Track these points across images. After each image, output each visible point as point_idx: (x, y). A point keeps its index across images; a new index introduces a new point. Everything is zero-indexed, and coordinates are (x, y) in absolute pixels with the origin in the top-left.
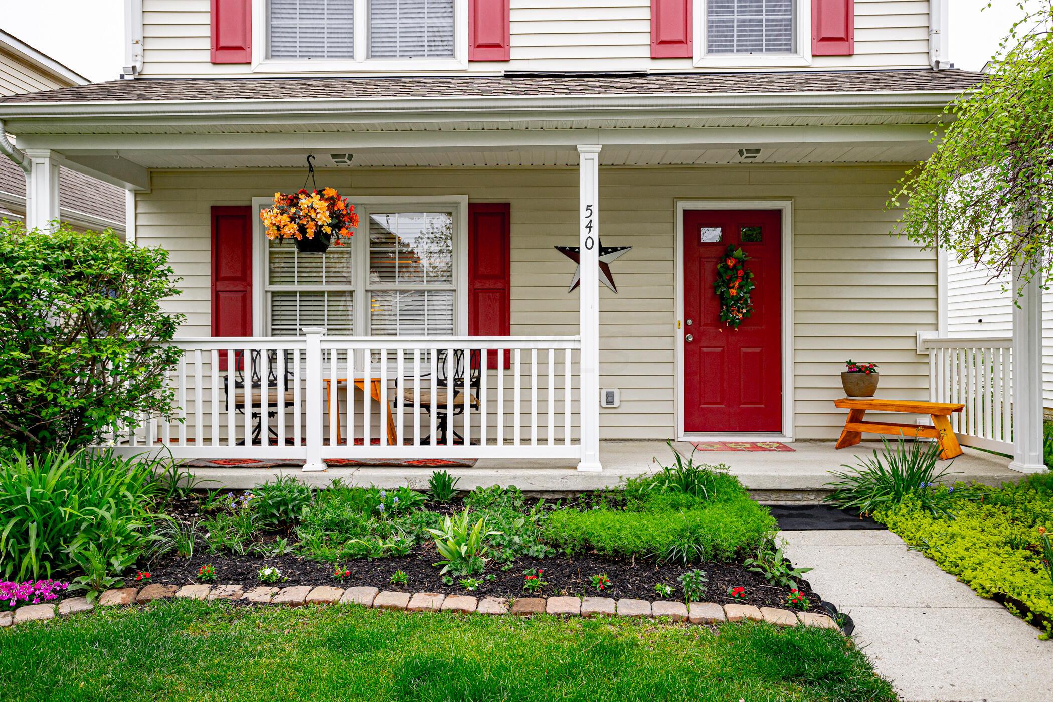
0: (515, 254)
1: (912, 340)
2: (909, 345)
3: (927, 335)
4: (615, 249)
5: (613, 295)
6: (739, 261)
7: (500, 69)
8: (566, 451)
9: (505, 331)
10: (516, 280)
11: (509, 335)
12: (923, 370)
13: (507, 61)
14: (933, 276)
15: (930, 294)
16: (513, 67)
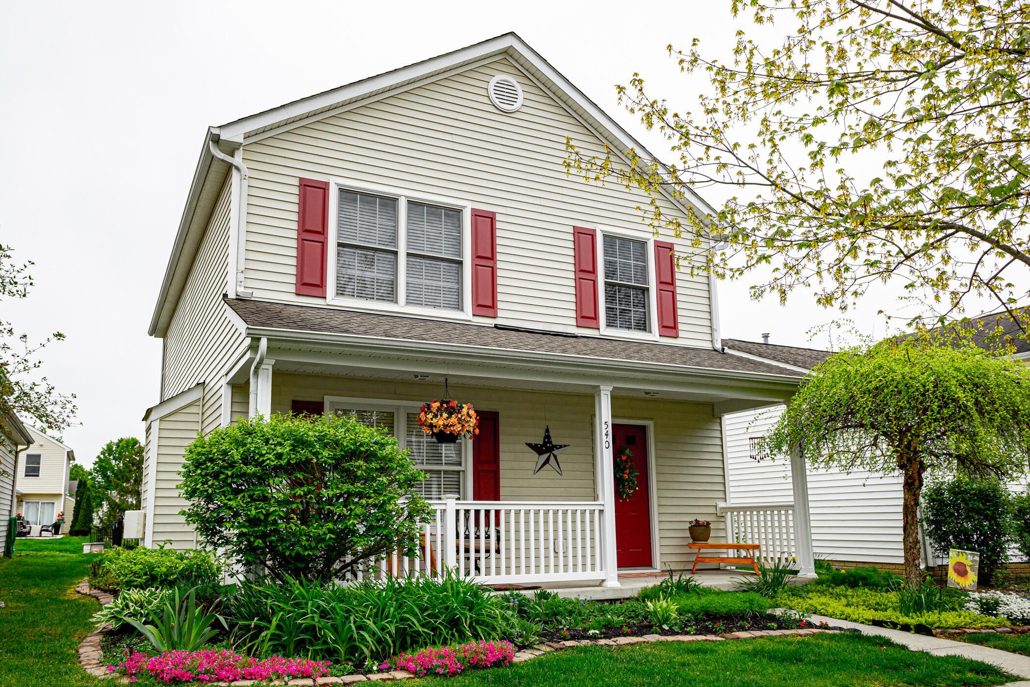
0: (502, 447)
1: (714, 508)
2: (713, 510)
3: (721, 504)
4: (561, 447)
5: (560, 477)
6: (628, 457)
7: (490, 322)
8: (597, 575)
9: (497, 497)
10: (502, 465)
11: (499, 500)
12: (722, 526)
13: (495, 318)
14: (722, 469)
15: (721, 480)
16: (499, 321)
